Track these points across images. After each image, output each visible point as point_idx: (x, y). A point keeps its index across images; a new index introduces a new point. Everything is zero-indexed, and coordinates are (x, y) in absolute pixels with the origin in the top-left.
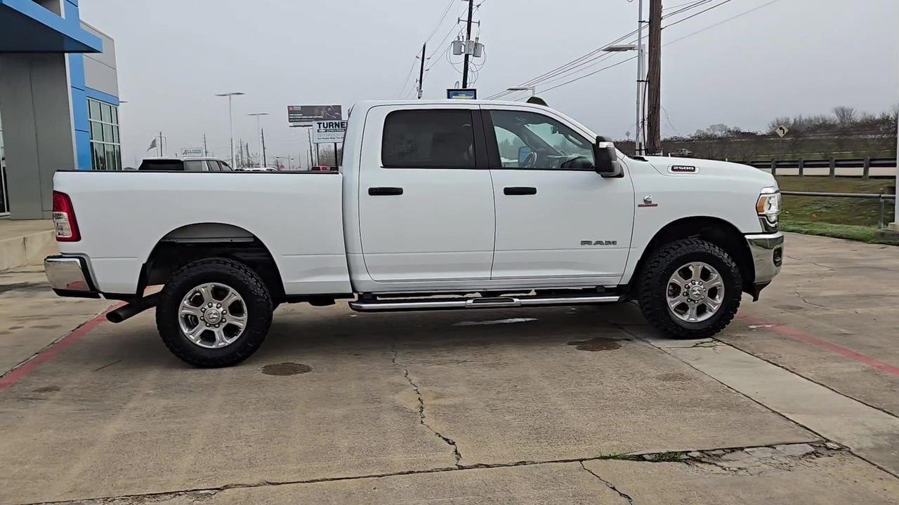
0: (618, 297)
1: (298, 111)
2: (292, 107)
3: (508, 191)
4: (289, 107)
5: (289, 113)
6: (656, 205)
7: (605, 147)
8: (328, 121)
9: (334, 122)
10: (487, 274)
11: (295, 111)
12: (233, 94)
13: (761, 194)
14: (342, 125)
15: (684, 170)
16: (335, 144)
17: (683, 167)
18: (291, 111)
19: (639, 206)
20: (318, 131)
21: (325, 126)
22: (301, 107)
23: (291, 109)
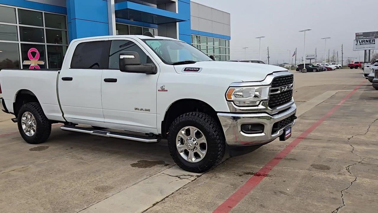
0: (156, 140)
1: (361, 35)
2: (358, 33)
3: (107, 80)
4: (356, 33)
5: (356, 37)
6: (167, 91)
7: (122, 58)
8: (362, 40)
9: (365, 40)
10: (102, 120)
11: (360, 35)
12: (307, 30)
13: (230, 87)
14: (370, 41)
15: (192, 71)
16: (365, 50)
17: (192, 68)
18: (357, 35)
19: (159, 90)
20: (356, 45)
21: (360, 42)
22: (363, 33)
23: (357, 34)
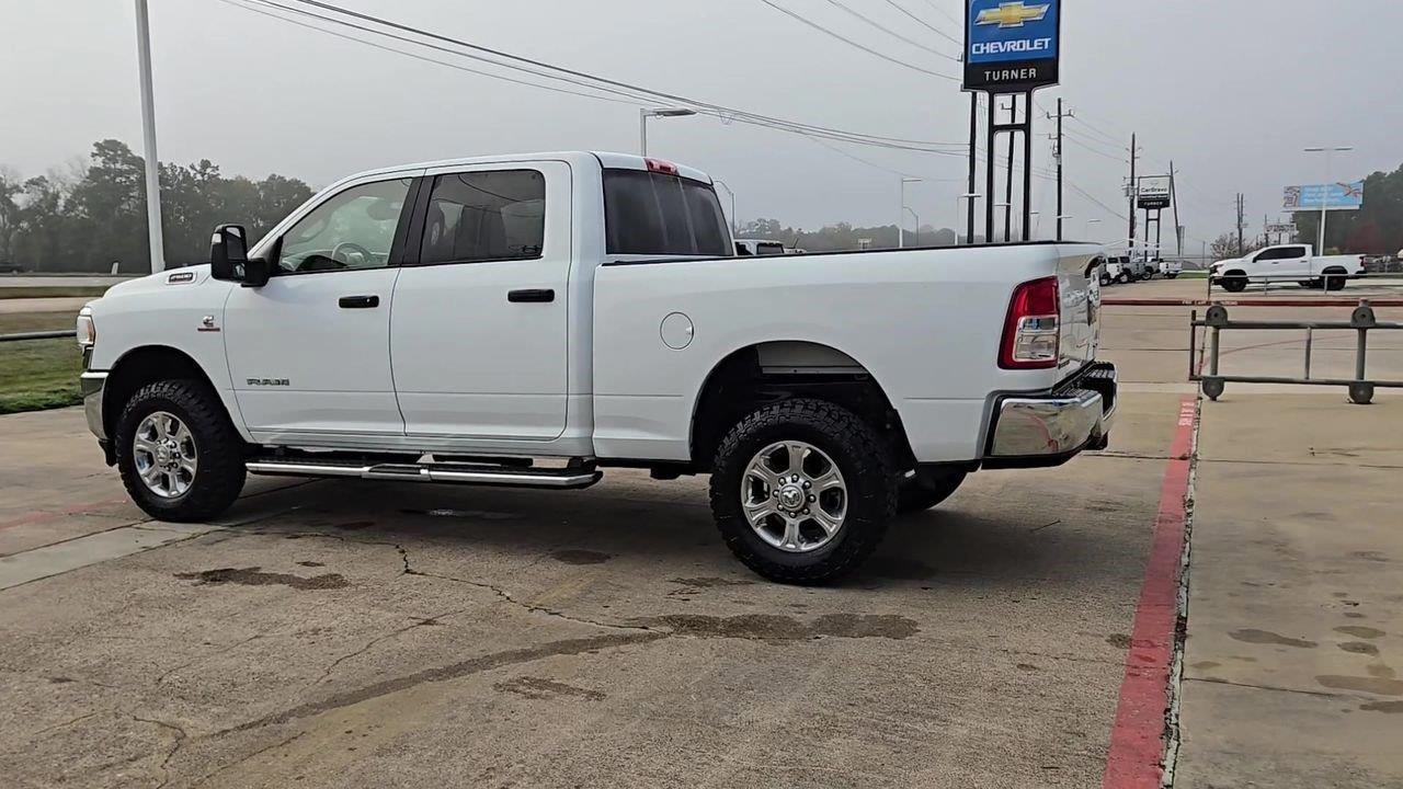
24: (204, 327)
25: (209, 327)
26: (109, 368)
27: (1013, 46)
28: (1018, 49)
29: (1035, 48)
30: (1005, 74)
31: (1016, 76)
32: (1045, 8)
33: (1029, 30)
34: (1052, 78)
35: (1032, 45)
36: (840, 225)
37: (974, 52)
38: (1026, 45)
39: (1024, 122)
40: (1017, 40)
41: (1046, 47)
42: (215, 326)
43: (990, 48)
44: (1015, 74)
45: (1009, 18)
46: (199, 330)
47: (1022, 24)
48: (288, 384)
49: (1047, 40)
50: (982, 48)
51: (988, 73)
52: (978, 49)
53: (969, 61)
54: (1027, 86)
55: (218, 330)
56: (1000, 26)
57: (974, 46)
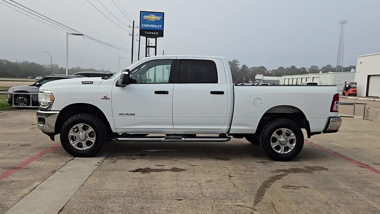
24: (104, 98)
25: (105, 98)
26: (60, 110)
27: (152, 26)
28: (154, 27)
29: (158, 27)
30: (150, 33)
31: (153, 34)
32: (160, 18)
33: (156, 22)
34: (162, 36)
35: (157, 26)
36: (78, 67)
37: (142, 26)
38: (156, 26)
39: (155, 46)
40: (153, 25)
41: (161, 27)
42: (108, 98)
43: (146, 26)
44: (153, 33)
45: (151, 19)
46: (102, 99)
47: (154, 21)
48: (134, 115)
49: (161, 26)
50: (144, 25)
51: (146, 32)
52: (143, 25)
53: (141, 28)
54: (155, 37)
55: (109, 99)
56: (149, 20)
57: (142, 25)
